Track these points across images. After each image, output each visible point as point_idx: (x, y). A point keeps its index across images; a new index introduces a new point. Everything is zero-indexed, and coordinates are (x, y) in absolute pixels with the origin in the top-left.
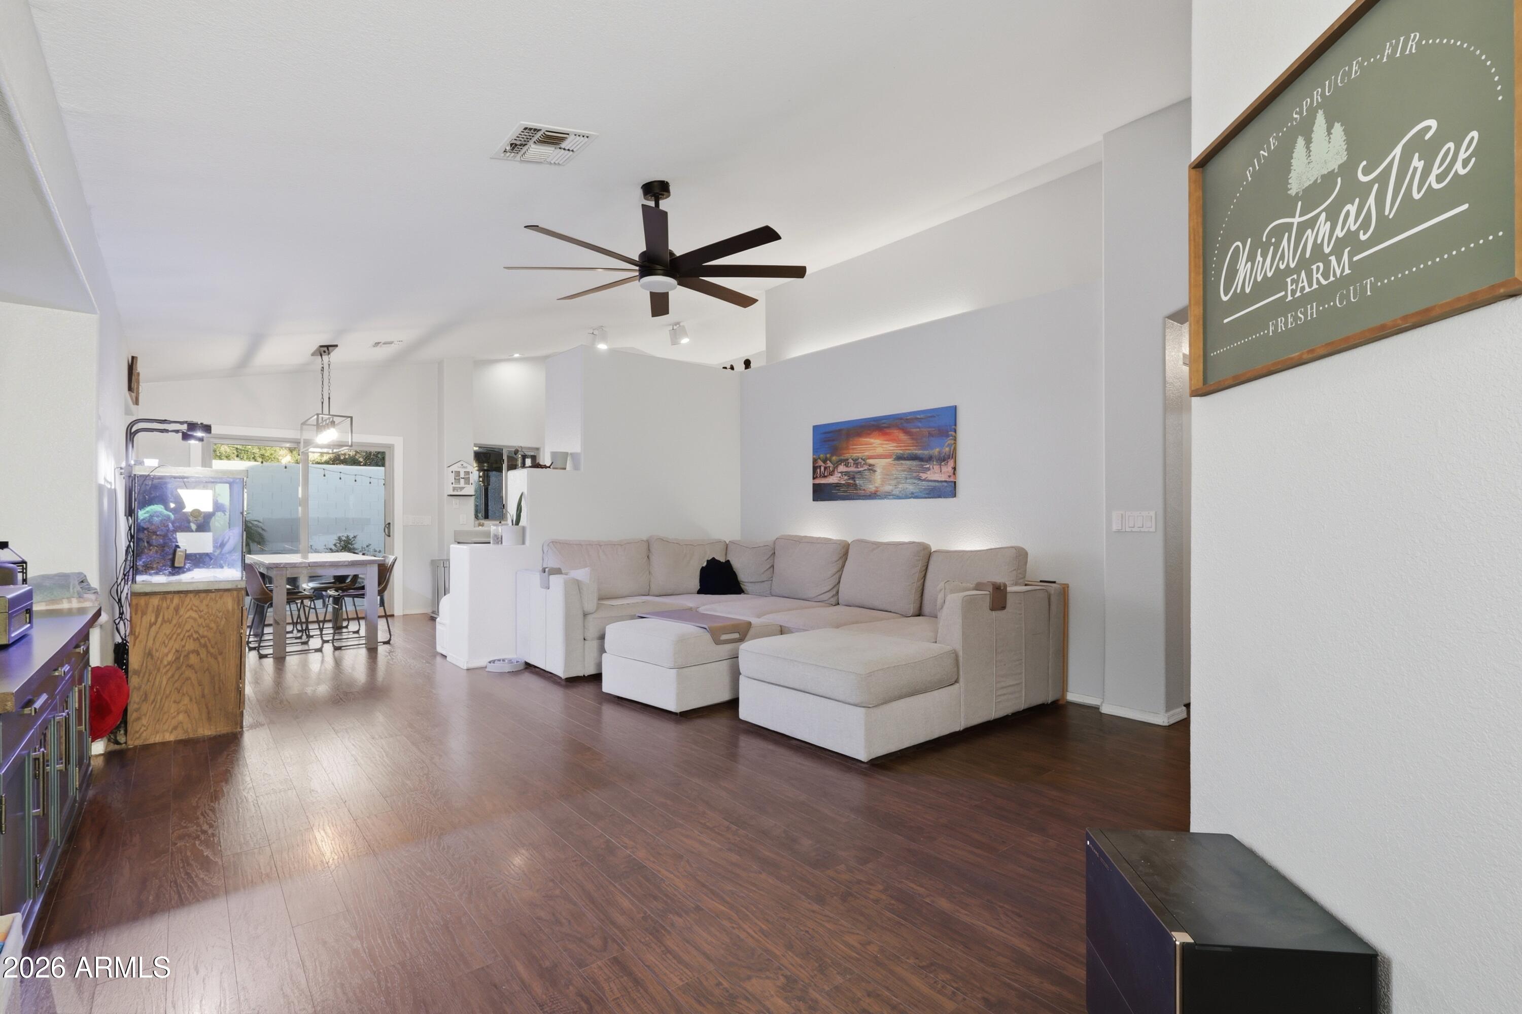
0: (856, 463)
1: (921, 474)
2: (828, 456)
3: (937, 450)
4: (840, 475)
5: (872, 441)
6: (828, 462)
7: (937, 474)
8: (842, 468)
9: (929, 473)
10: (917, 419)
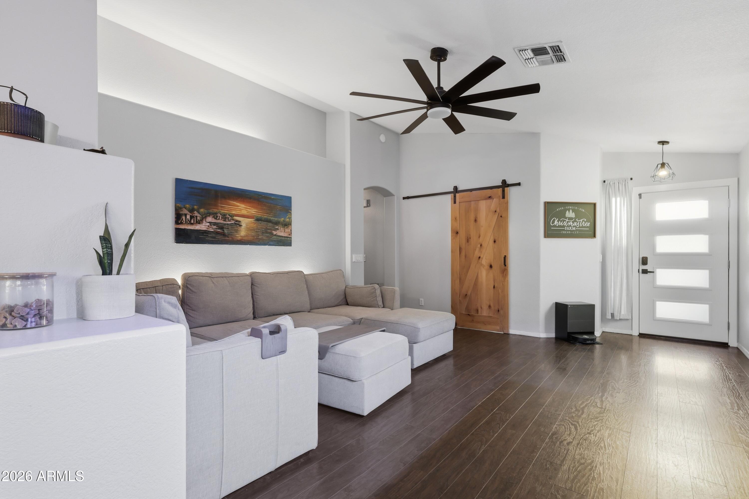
0: (224, 217)
1: (273, 232)
2: (195, 207)
3: (283, 219)
4: (208, 224)
5: (238, 204)
6: (195, 212)
7: (281, 232)
8: (210, 219)
9: (278, 231)
10: (271, 198)
